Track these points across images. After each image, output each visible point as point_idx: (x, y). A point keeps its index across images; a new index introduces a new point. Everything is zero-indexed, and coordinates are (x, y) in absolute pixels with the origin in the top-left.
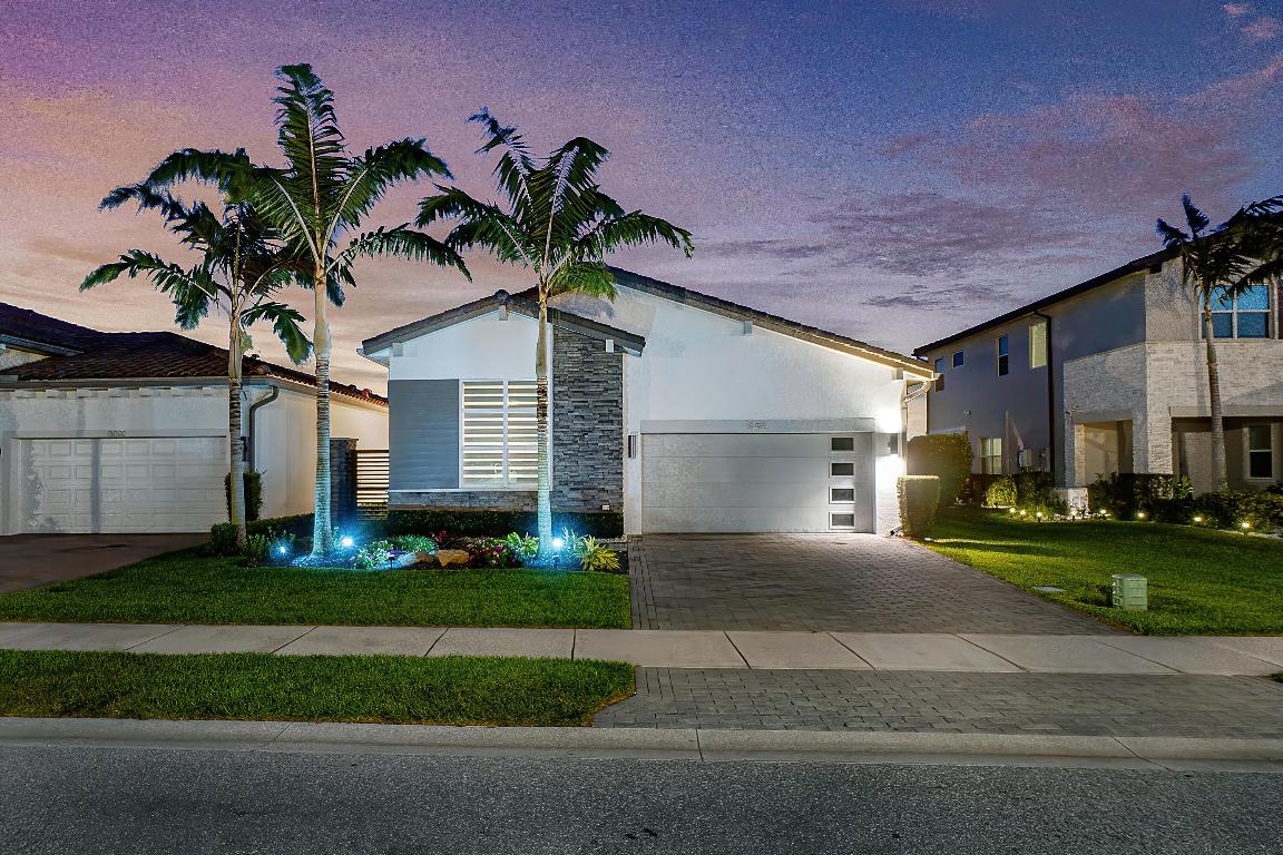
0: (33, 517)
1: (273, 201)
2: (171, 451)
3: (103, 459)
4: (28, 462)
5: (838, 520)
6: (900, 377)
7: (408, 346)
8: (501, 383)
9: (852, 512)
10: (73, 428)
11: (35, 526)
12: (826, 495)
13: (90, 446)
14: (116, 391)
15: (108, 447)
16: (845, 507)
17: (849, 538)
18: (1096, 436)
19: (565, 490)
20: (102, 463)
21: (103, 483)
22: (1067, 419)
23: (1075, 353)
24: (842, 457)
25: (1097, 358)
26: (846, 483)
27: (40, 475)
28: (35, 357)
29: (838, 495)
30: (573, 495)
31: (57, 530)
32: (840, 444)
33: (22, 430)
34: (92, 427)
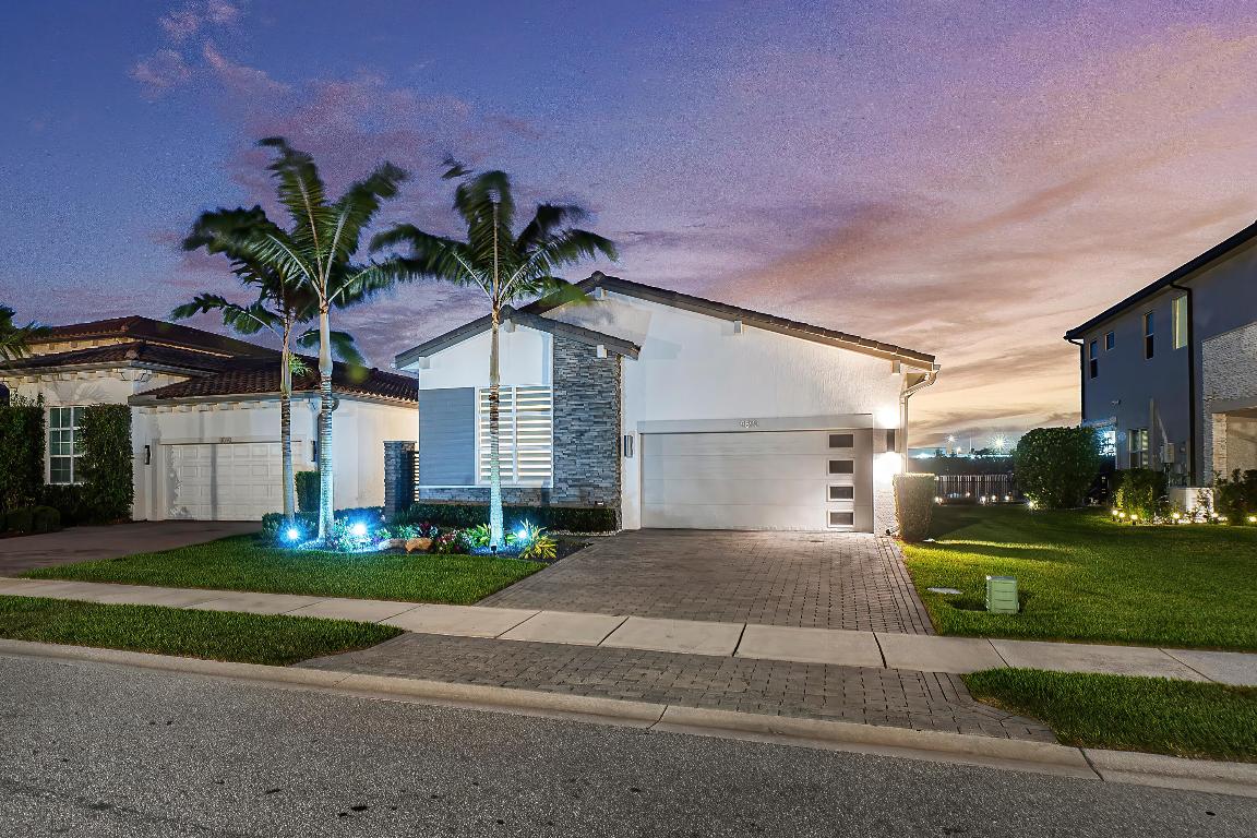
0: (173, 506)
1: (270, 249)
2: (245, 454)
3: (218, 460)
4: (170, 463)
5: (836, 518)
6: (896, 369)
7: (434, 358)
8: (510, 390)
9: (852, 511)
10: (196, 436)
11: (175, 514)
12: (825, 493)
13: (210, 449)
14: (224, 405)
15: (222, 450)
16: (844, 506)
17: (847, 538)
18: (1245, 426)
19: (564, 486)
20: (218, 463)
21: (219, 481)
22: (1206, 407)
23: (1215, 330)
24: (841, 454)
25: (1231, 336)
26: (845, 481)
27: (179, 474)
28: (179, 379)
29: (837, 492)
30: (573, 491)
31: (189, 517)
32: (837, 441)
33: (164, 438)
34: (208, 436)
